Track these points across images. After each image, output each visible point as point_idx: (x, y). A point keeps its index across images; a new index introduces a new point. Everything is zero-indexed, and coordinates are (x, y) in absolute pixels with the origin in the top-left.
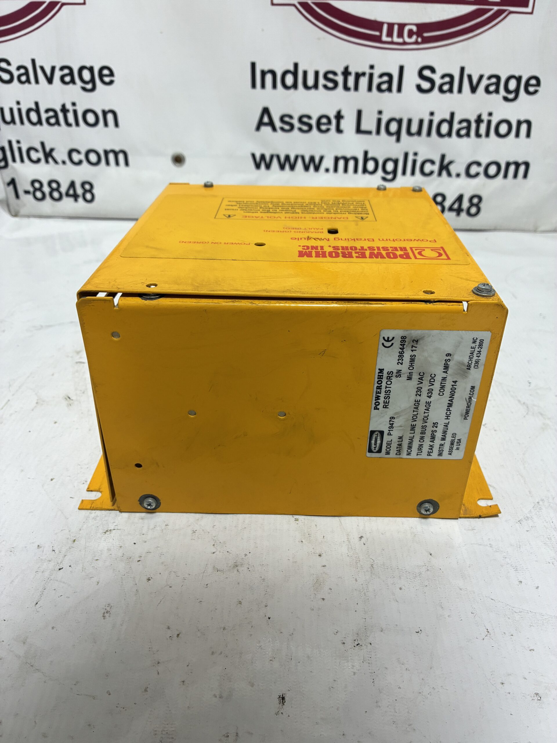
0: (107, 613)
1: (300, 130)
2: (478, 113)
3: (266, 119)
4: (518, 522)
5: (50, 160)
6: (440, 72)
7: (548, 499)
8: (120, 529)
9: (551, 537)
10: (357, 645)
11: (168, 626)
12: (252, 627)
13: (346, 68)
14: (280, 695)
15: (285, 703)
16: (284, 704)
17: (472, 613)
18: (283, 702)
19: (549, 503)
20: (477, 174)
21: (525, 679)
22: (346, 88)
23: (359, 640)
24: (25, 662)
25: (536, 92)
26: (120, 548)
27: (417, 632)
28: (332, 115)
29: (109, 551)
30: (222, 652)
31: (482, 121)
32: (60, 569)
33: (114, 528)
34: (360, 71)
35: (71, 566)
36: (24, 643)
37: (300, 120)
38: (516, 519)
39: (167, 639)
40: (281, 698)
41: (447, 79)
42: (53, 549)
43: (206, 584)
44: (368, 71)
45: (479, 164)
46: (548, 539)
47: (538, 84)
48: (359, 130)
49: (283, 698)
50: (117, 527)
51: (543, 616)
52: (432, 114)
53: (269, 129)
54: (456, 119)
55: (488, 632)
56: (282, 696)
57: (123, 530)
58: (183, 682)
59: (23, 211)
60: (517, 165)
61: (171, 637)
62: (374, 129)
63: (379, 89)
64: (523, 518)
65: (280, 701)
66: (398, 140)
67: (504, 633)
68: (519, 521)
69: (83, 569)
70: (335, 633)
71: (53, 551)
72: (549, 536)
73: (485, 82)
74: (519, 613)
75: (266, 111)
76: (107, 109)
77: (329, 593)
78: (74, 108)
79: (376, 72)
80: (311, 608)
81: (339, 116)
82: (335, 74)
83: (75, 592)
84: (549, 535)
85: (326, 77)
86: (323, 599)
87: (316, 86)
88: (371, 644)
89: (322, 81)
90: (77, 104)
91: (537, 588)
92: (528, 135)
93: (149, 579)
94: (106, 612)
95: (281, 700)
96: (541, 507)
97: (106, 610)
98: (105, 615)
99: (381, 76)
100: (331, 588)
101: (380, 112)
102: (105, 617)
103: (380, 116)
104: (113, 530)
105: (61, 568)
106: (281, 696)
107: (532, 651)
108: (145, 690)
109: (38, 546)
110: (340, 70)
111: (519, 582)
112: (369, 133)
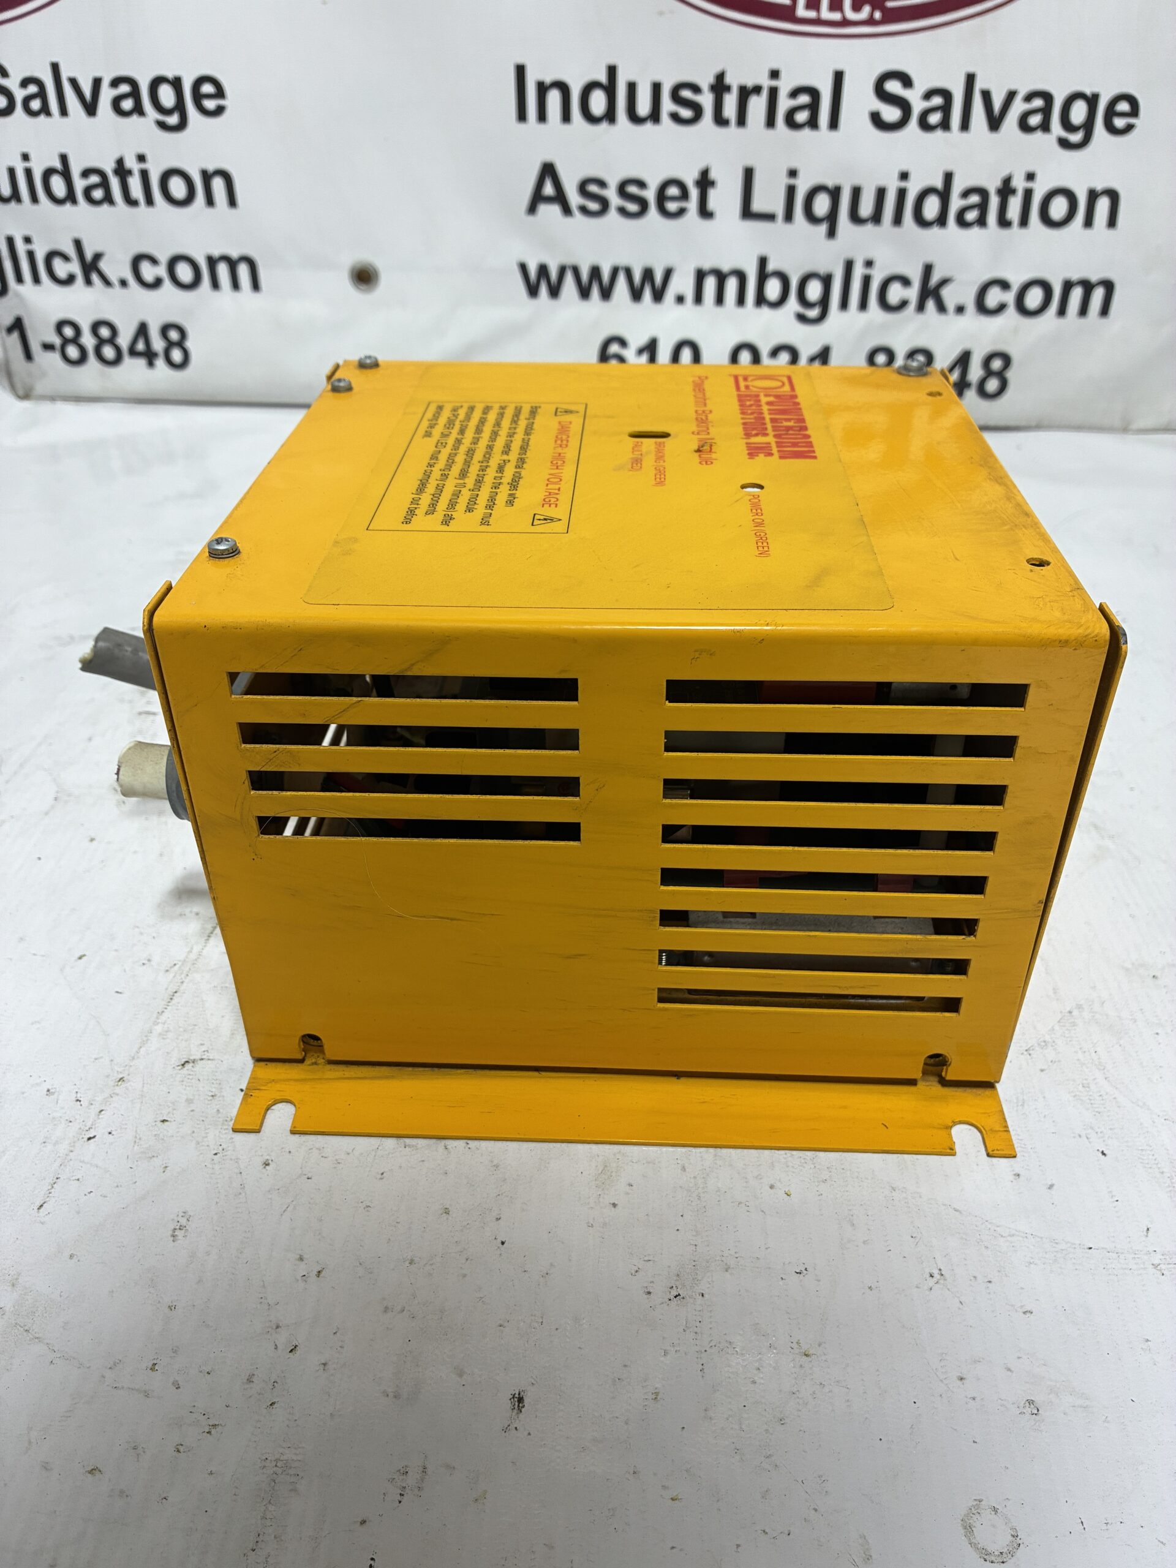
0: (180, 1229)
1: (622, 211)
2: (1004, 174)
3: (549, 189)
4: (1025, 1053)
5: (95, 277)
6: (921, 85)
7: (1090, 1005)
8: (212, 1060)
9: (1088, 1084)
10: (675, 1297)
11: (301, 1256)
12: (467, 1260)
13: (720, 77)
14: (515, 1394)
15: (523, 1410)
16: (521, 1411)
17: (912, 1237)
18: (519, 1406)
19: (1093, 1012)
20: (1001, 308)
21: (1009, 1370)
22: (720, 120)
23: (680, 1287)
24: (13, 1322)
25: (1129, 128)
26: (211, 1098)
27: (797, 1273)
28: (690, 178)
29: (189, 1103)
30: (404, 1307)
31: (1013, 192)
32: (89, 1139)
33: (202, 1055)
34: (750, 83)
35: (113, 1133)
36: (13, 1285)
37: (622, 190)
38: (1021, 1047)
39: (298, 1280)
40: (516, 1400)
41: (937, 101)
42: (76, 1097)
43: (381, 1172)
44: (766, 83)
45: (1005, 285)
46: (1083, 1087)
47: (1135, 111)
48: (747, 213)
49: (521, 1400)
50: (208, 1054)
51: (1057, 1243)
52: (904, 176)
53: (555, 209)
54: (957, 188)
55: (942, 1275)
56: (519, 1394)
57: (220, 1062)
58: (325, 1364)
59: (40, 388)
60: (1088, 287)
61: (304, 1276)
62: (779, 209)
63: (791, 123)
64: (1036, 1045)
65: (515, 1404)
66: (832, 233)
67: (975, 1277)
68: (1026, 1050)
69: (137, 1140)
70: (633, 1272)
71: (77, 1100)
72: (1085, 1082)
73: (1019, 107)
74: (1009, 1238)
75: (548, 170)
76: (211, 168)
77: (627, 1194)
78: (143, 166)
79: (785, 86)
80: (588, 1223)
81: (705, 182)
82: (696, 89)
83: (117, 1186)
84: (1086, 1080)
85: (676, 97)
86: (614, 1205)
87: (655, 116)
88: (703, 1295)
89: (667, 105)
90: (149, 157)
91: (1051, 1187)
92: (1112, 222)
93: (267, 1163)
94: (178, 1227)
95: (517, 1404)
96: (1076, 1021)
97: (179, 1224)
98: (176, 1233)
99: (794, 94)
100: (632, 1182)
101: (793, 173)
102: (177, 1238)
103: (792, 181)
104: (199, 1061)
105: (92, 1136)
106: (517, 1396)
107: (1028, 1315)
108: (248, 1380)
109: (48, 1091)
110: (705, 81)
111: (1015, 1175)
112: (770, 217)
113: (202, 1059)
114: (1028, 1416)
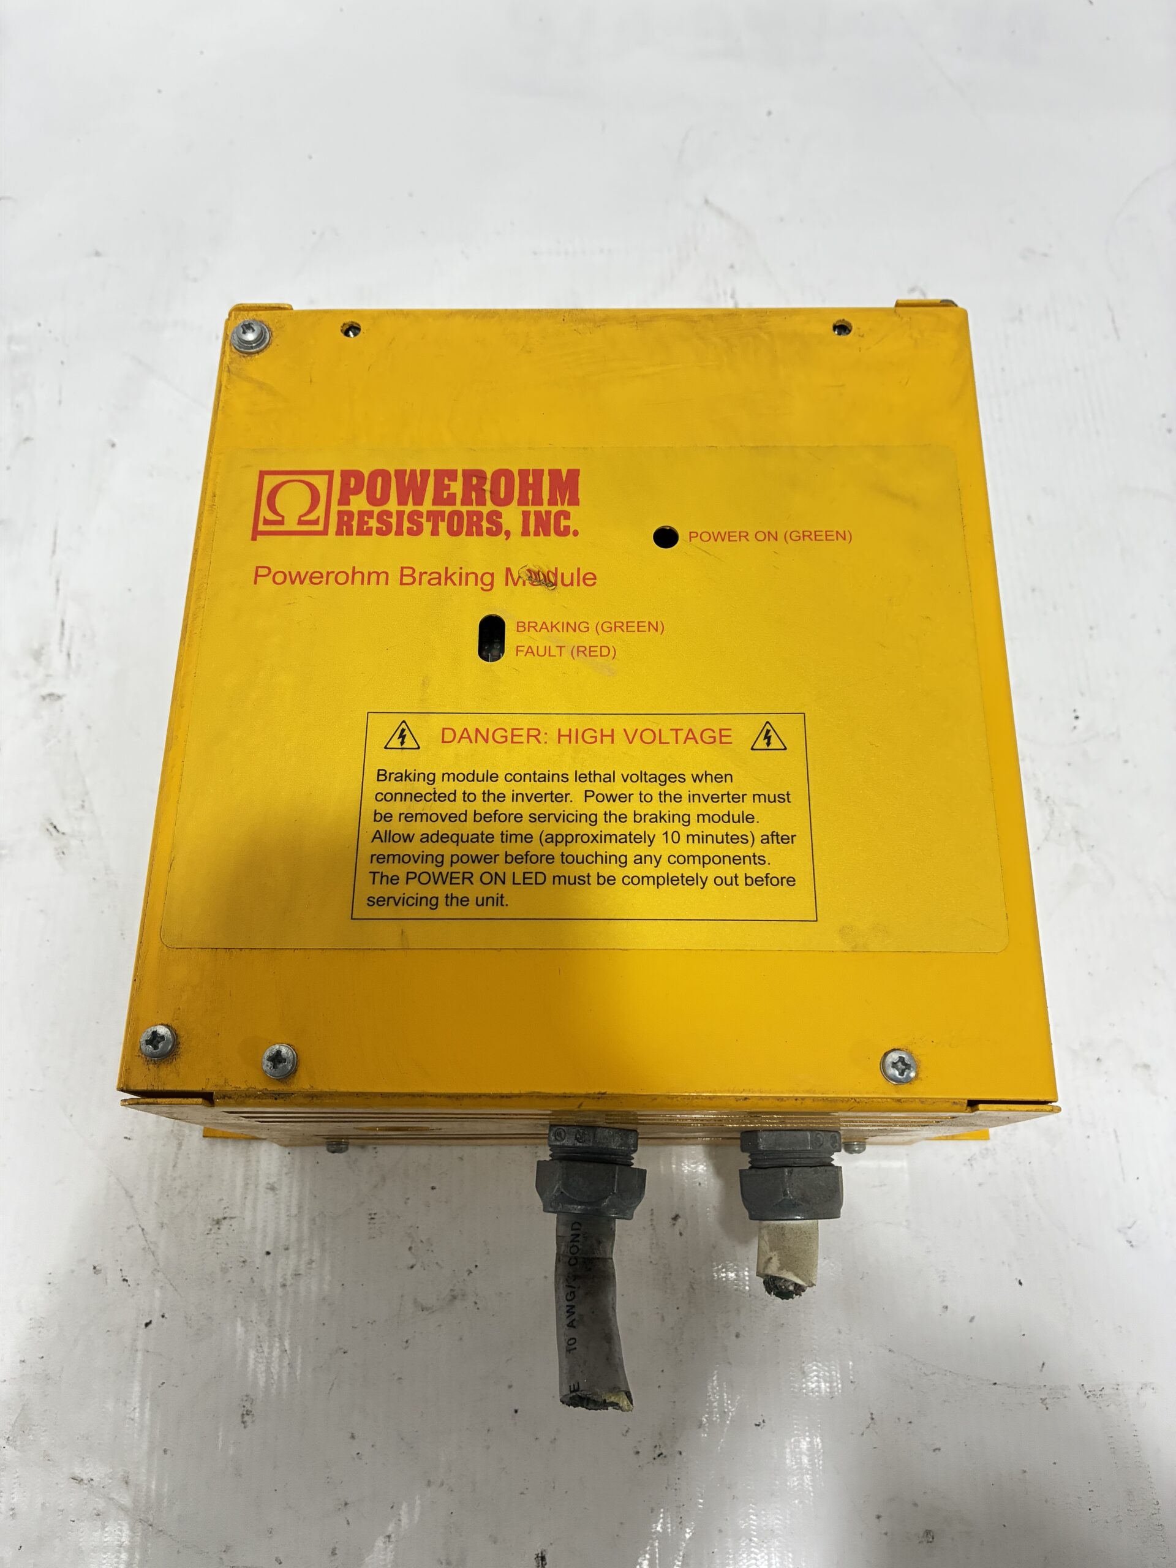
0: (247, 1414)
8: (234, 1215)
10: (659, 1456)
11: (353, 1434)
12: (488, 1431)
14: (538, 1554)
18: (542, 1564)
23: (662, 1446)
26: (242, 1264)
27: (757, 1425)
29: (225, 1273)
30: (443, 1482)
32: (147, 1325)
33: (223, 1211)
35: (166, 1316)
39: (354, 1458)
40: (540, 1559)
42: (122, 1276)
43: (406, 1341)
49: (543, 1558)
50: (229, 1209)
55: (873, 1419)
56: (542, 1553)
57: (242, 1220)
58: (389, 1537)
61: (359, 1454)
65: (539, 1563)
67: (899, 1419)
69: (188, 1320)
70: (624, 1432)
71: (124, 1280)
74: (931, 1377)
83: (184, 1374)
88: (680, 1453)
91: (972, 1320)
94: (245, 1413)
95: (540, 1562)
97: (245, 1409)
98: (245, 1419)
102: (246, 1423)
104: (223, 1221)
105: (148, 1321)
106: (540, 1555)
107: (937, 1451)
108: (332, 1552)
109: (95, 1268)
111: (944, 1308)
113: (225, 1218)
114: (925, 1543)
